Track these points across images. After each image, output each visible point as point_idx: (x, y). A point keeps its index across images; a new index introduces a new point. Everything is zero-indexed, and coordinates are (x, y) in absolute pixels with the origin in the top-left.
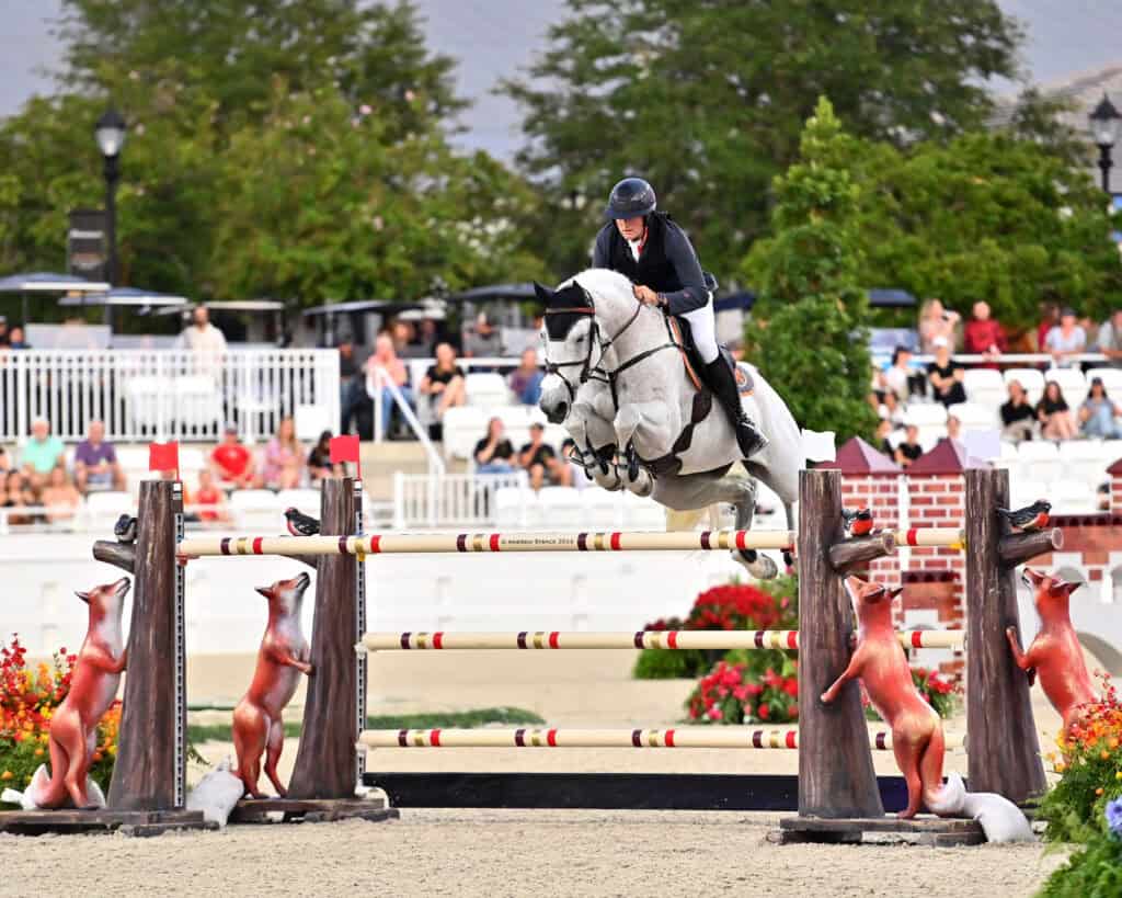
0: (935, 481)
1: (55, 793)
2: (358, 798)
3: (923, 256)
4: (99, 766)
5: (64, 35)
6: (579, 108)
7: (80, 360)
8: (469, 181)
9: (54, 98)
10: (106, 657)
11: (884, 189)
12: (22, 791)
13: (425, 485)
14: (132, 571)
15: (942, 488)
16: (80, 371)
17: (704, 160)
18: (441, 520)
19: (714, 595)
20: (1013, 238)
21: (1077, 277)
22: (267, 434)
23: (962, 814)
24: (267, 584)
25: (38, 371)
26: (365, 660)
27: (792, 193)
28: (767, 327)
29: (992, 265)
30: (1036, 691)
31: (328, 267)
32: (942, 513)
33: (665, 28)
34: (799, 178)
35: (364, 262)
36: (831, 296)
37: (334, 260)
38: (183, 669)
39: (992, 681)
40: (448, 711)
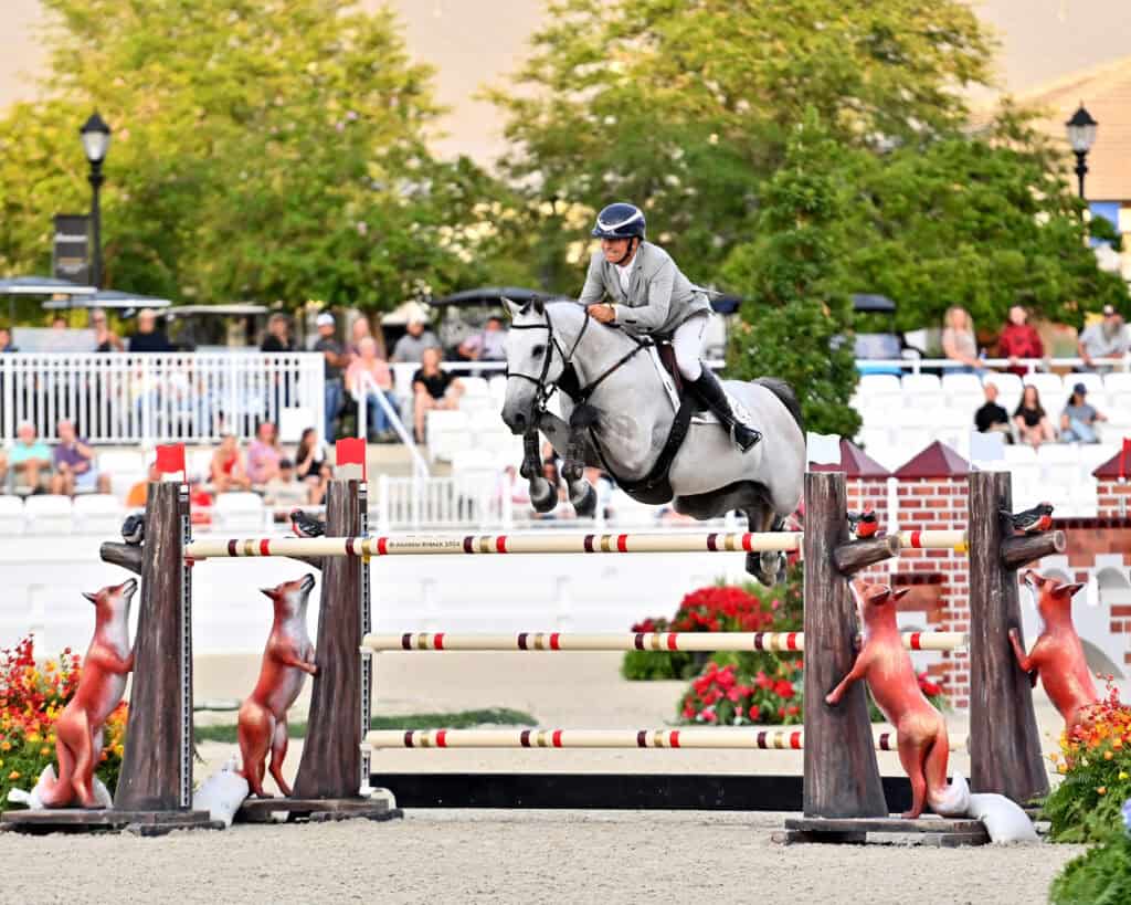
0: (923, 484)
1: (61, 794)
2: (363, 798)
3: (902, 261)
4: (107, 766)
5: (45, 41)
6: (560, 114)
7: (67, 363)
8: (452, 186)
9: (39, 104)
10: (113, 658)
11: (863, 195)
12: (29, 791)
13: (409, 488)
14: (139, 572)
15: (931, 491)
16: (67, 374)
17: (683, 165)
18: (425, 523)
19: (702, 597)
20: (990, 244)
21: (1054, 283)
22: (252, 437)
23: (965, 815)
24: (272, 586)
25: (25, 374)
26: (370, 661)
27: (776, 198)
28: (753, 332)
29: (970, 270)
30: (1038, 692)
31: (312, 272)
32: (931, 516)
33: (645, 35)
34: (786, 184)
35: (347, 266)
36: (818, 301)
37: (318, 264)
38: (190, 670)
39: (995, 682)
40: (441, 711)
